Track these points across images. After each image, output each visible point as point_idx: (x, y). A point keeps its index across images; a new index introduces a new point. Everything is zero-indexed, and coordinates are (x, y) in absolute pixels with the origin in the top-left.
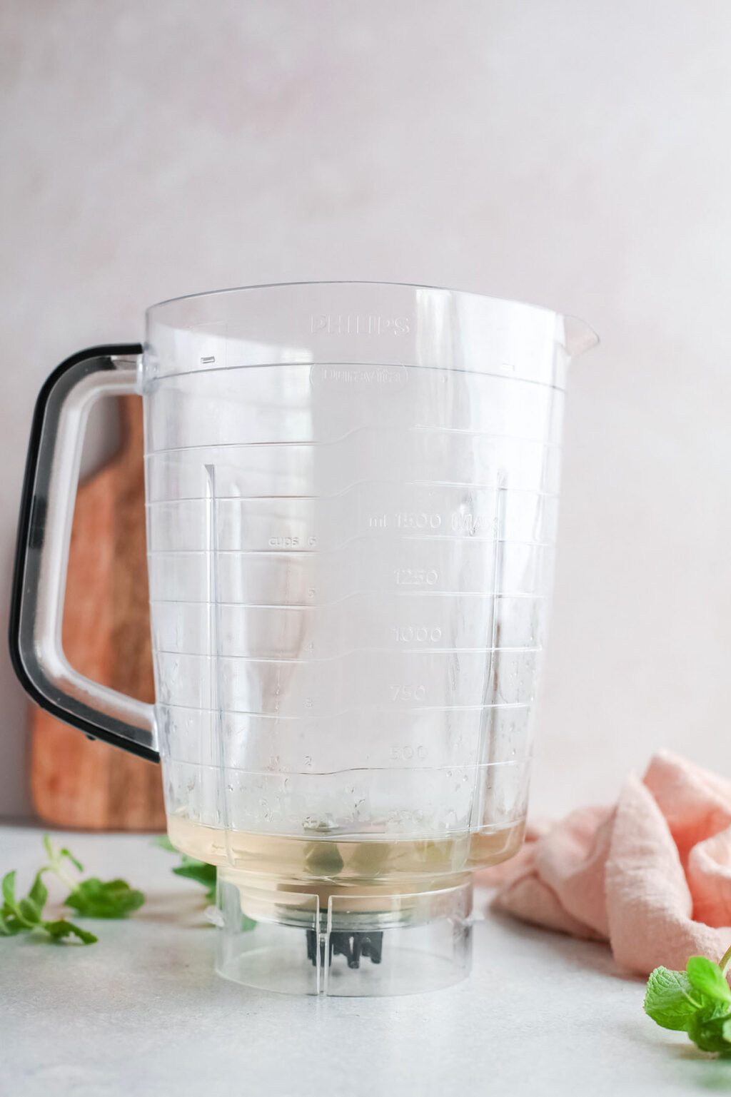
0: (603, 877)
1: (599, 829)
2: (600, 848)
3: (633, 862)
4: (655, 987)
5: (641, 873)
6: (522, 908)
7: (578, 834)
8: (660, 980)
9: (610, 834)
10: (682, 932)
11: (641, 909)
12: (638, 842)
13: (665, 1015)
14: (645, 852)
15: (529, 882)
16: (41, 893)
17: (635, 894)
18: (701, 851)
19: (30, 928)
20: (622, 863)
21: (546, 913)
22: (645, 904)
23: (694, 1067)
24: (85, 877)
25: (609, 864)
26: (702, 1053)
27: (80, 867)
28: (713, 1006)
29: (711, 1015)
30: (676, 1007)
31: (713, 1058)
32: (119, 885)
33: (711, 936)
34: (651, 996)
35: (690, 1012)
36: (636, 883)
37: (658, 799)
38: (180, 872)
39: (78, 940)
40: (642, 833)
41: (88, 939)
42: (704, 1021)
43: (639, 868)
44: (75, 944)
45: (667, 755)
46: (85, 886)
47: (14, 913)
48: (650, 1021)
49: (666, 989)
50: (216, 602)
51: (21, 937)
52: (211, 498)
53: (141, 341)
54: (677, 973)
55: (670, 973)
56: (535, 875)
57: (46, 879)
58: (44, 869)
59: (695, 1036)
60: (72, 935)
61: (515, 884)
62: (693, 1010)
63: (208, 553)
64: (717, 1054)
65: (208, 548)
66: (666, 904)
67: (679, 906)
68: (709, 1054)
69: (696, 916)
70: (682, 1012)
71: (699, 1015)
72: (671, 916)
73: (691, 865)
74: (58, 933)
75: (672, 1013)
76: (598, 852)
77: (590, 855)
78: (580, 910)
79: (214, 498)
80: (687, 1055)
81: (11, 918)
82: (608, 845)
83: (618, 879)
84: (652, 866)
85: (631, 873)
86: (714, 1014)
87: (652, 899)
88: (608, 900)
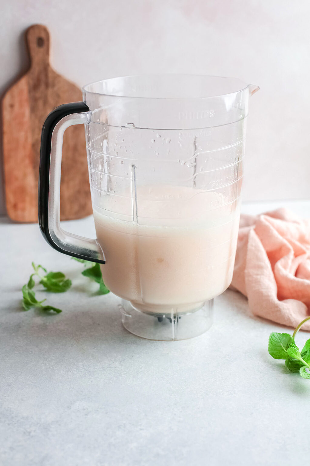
0: (244, 277)
3: (255, 272)
4: (271, 342)
5: (259, 277)
8: (273, 338)
12: (256, 263)
13: (276, 355)
16: (32, 283)
17: (257, 287)
18: (279, 266)
20: (251, 271)
25: (246, 271)
27: (45, 270)
34: (270, 345)
36: (258, 282)
40: (258, 258)
43: (258, 275)
52: (133, 177)
58: (33, 275)
72: (272, 299)
73: (276, 271)
75: (279, 354)
83: (250, 279)
84: (263, 274)
85: (255, 277)
88: (247, 287)
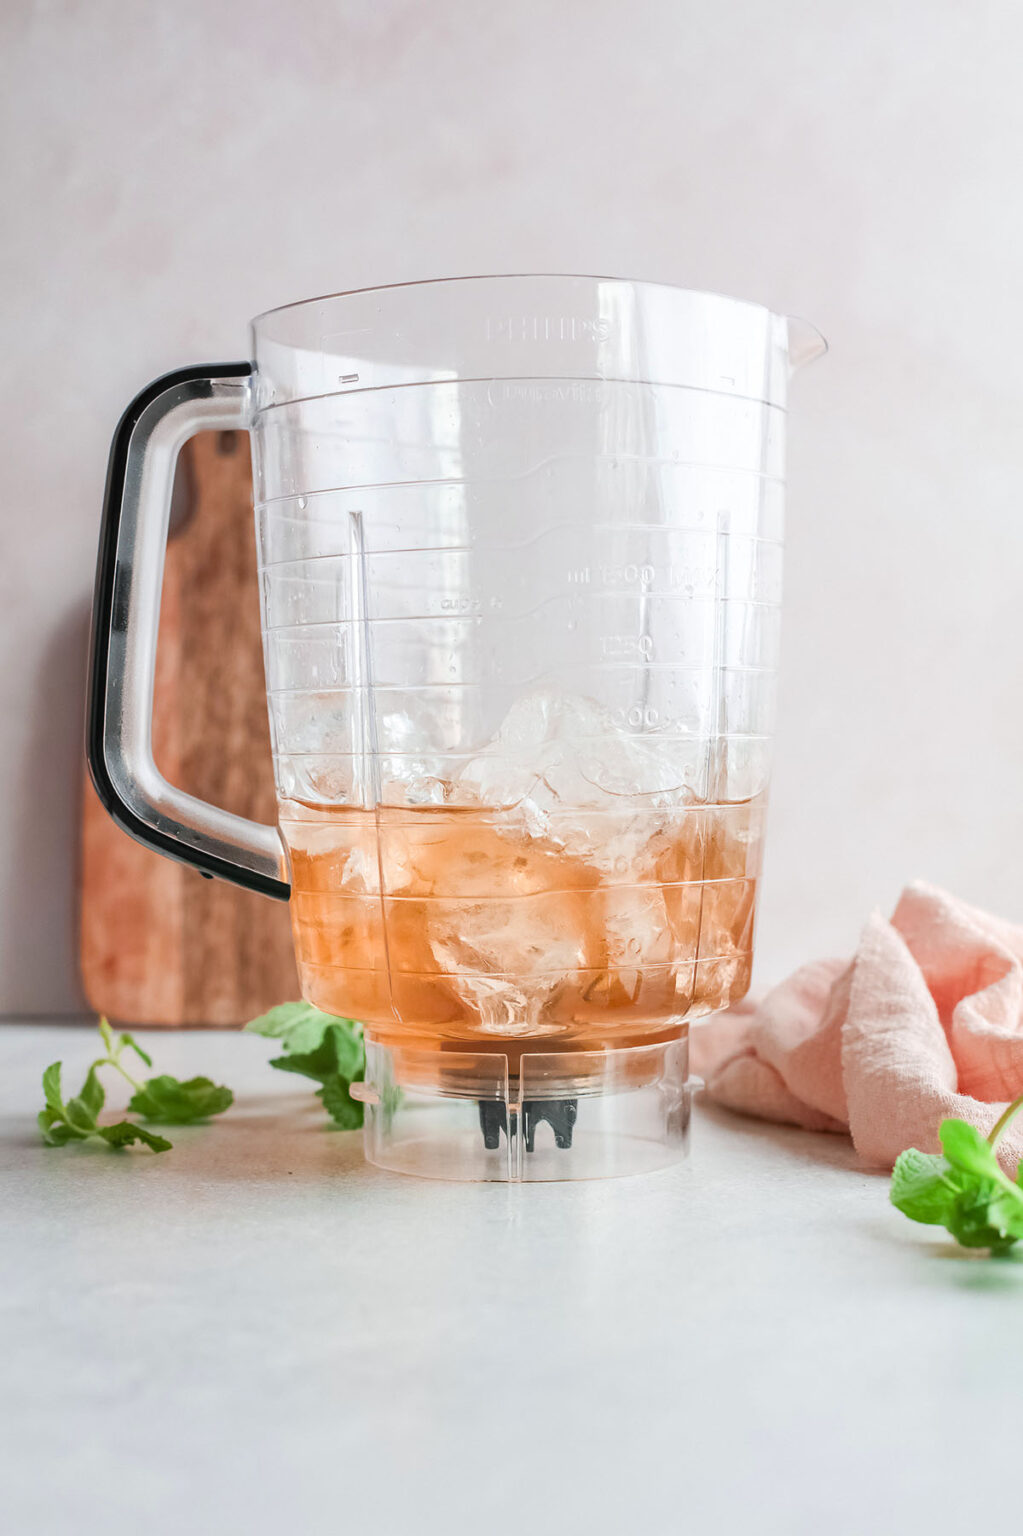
0: (840, 1044)
1: (834, 988)
2: (836, 1008)
3: (879, 1025)
4: (903, 1174)
5: (888, 1036)
6: (734, 1096)
7: (807, 996)
8: (910, 1164)
9: (848, 988)
10: (942, 1109)
11: (888, 1082)
12: (884, 998)
13: (917, 1207)
14: (893, 1010)
15: (745, 1060)
16: (96, 1092)
17: (879, 1063)
18: (969, 1008)
19: (83, 1137)
20: (863, 1025)
21: (767, 1099)
22: (894, 1075)
23: (955, 1267)
24: (155, 1073)
25: (845, 1028)
26: (965, 1250)
27: (148, 1061)
28: (978, 1189)
29: (975, 1200)
30: (930, 1194)
31: (980, 1256)
32: (200, 1083)
33: (981, 1112)
34: (898, 1184)
35: (947, 1199)
36: (881, 1049)
37: (910, 943)
38: (279, 1063)
39: (146, 1147)
40: (889, 986)
41: (159, 1146)
42: (967, 1207)
43: (886, 1030)
44: (143, 1154)
45: (922, 886)
46: (155, 1084)
47: (62, 1118)
48: (900, 1216)
49: (916, 1175)
50: (370, 685)
51: (70, 1148)
52: (358, 554)
53: (247, 358)
54: (933, 1156)
55: (924, 1157)
56: (752, 1052)
57: (103, 1075)
58: (100, 1063)
59: (955, 1229)
60: (137, 1141)
61: (725, 1066)
62: (951, 1195)
63: (356, 625)
64: (986, 1251)
65: (356, 617)
66: (921, 1074)
67: (939, 1075)
68: (975, 1251)
69: (963, 1088)
70: (938, 1200)
71: (959, 1202)
72: (928, 1088)
73: (955, 1025)
74: (119, 1139)
75: (927, 1202)
76: (832, 1016)
77: (824, 1019)
78: (809, 1092)
79: (363, 553)
80: (946, 1253)
81: (57, 1124)
82: (846, 1003)
83: (858, 1046)
84: (903, 1027)
85: (875, 1037)
86: (979, 1198)
87: (902, 1069)
88: (845, 1074)
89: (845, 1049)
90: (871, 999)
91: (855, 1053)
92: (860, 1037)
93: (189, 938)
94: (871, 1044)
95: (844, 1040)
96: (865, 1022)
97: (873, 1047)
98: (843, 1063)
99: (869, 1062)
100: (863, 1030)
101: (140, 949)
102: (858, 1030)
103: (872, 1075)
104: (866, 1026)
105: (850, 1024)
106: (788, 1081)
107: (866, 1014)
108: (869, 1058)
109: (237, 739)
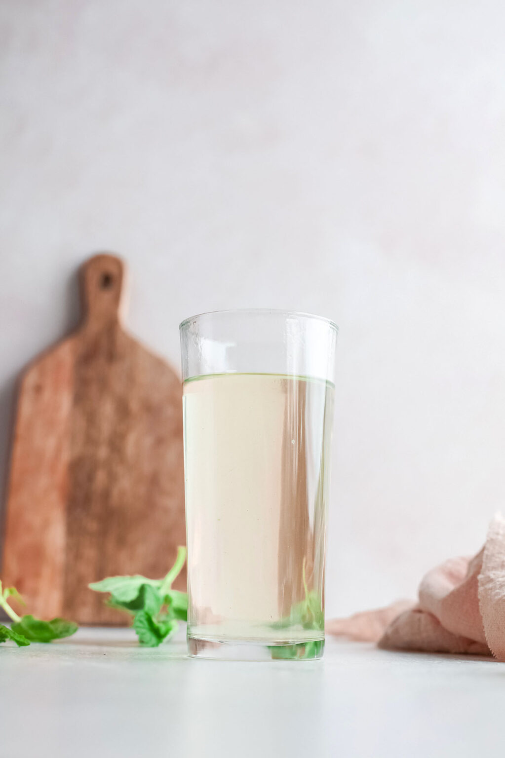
0: (477, 587)
20: (492, 574)
25: (480, 577)
82: (480, 567)
85: (500, 580)
88: (480, 604)
89: (481, 589)
90: (497, 560)
91: (486, 590)
92: (491, 580)
93: (68, 570)
94: (498, 583)
95: (479, 584)
96: (494, 572)
97: (499, 585)
98: (479, 597)
99: (497, 593)
100: (492, 576)
101: (37, 575)
102: (489, 577)
103: (500, 599)
104: (494, 574)
105: (483, 574)
106: (440, 618)
107: (494, 568)
108: (498, 591)
109: (103, 452)
